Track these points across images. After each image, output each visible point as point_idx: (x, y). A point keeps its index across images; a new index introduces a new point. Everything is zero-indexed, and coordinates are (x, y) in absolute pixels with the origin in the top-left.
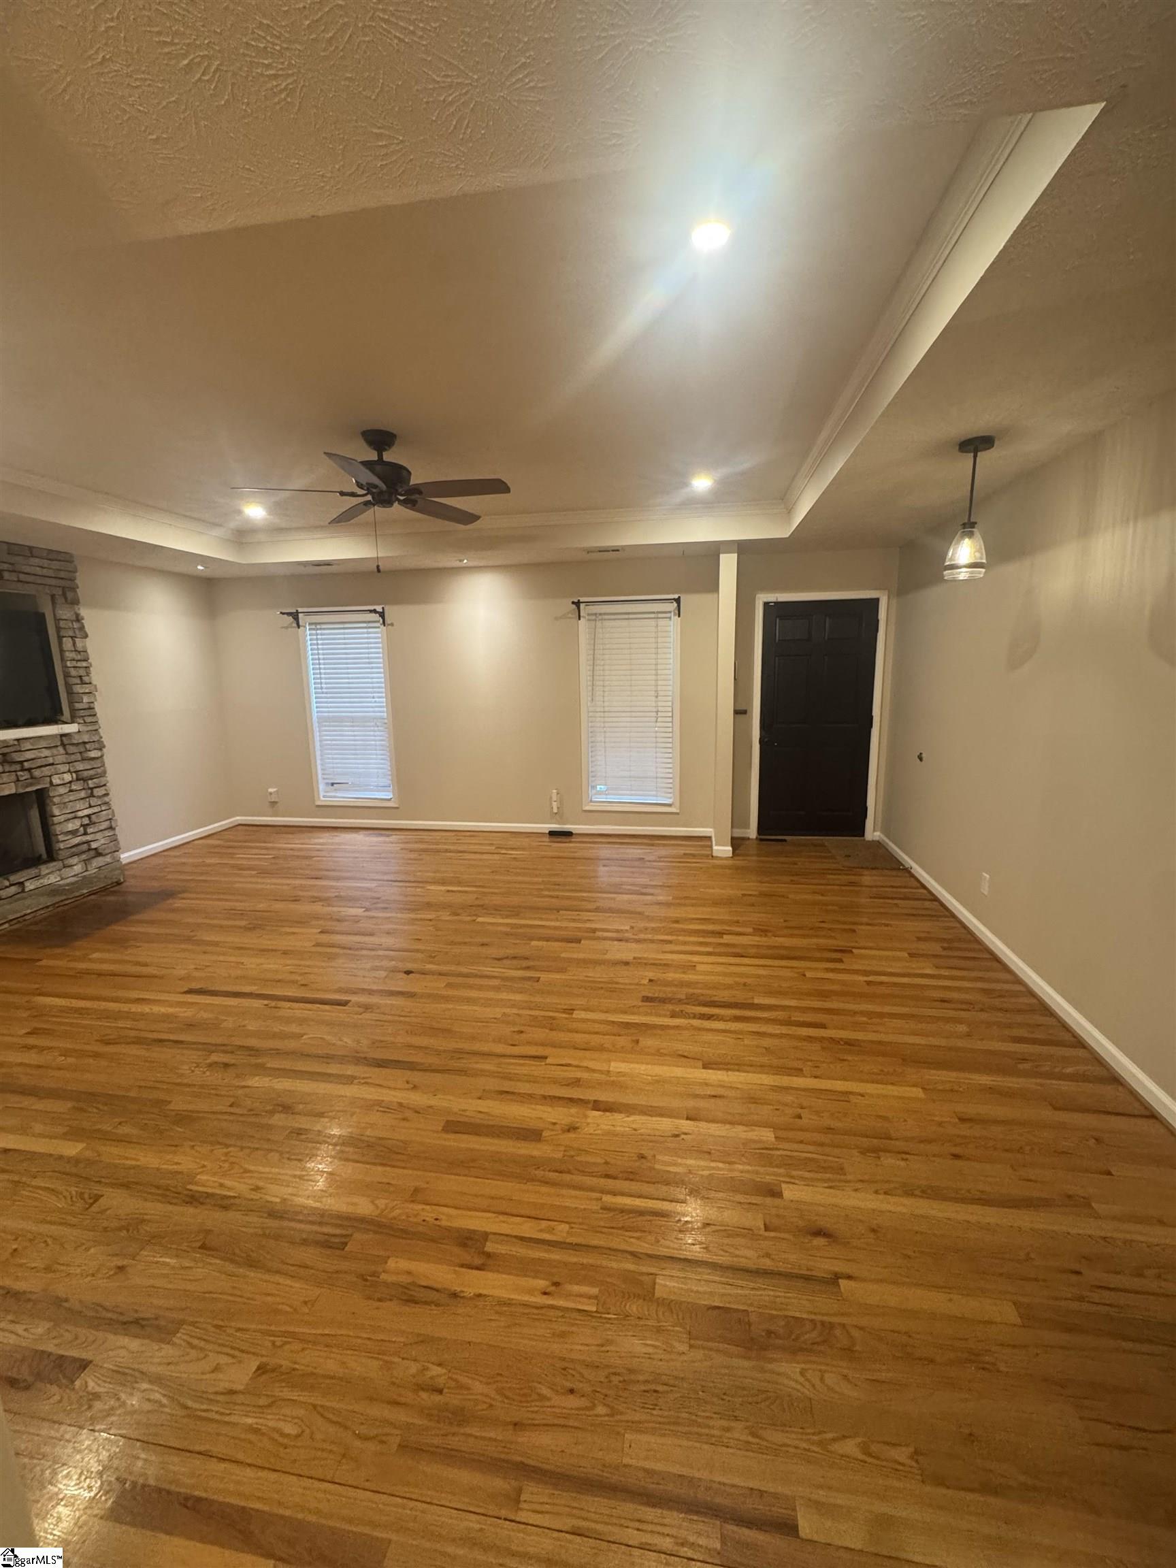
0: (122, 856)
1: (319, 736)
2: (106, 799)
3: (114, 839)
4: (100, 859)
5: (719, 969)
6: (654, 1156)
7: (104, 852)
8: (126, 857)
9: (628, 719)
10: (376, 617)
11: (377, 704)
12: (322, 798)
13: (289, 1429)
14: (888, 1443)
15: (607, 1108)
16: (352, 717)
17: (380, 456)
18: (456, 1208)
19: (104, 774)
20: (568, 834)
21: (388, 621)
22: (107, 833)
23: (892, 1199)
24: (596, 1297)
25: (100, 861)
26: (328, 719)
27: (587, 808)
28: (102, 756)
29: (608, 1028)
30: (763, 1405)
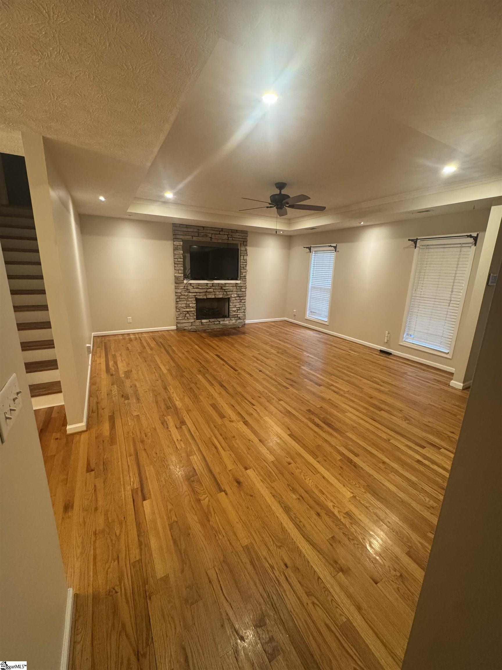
0: (246, 321)
1: (311, 294)
2: (245, 303)
3: (245, 316)
4: (240, 320)
5: (354, 418)
6: (236, 439)
7: (241, 319)
8: (247, 322)
9: (433, 303)
10: (333, 248)
11: (328, 284)
12: (307, 316)
13: (130, 424)
14: (175, 515)
15: (246, 423)
16: (320, 288)
17: (280, 192)
18: (190, 417)
19: (245, 296)
20: (389, 354)
21: (337, 250)
22: (243, 313)
23: (273, 499)
24: (182, 447)
25: (239, 321)
26: (314, 288)
27: (401, 344)
28: (246, 291)
29: (282, 409)
30: (172, 486)
